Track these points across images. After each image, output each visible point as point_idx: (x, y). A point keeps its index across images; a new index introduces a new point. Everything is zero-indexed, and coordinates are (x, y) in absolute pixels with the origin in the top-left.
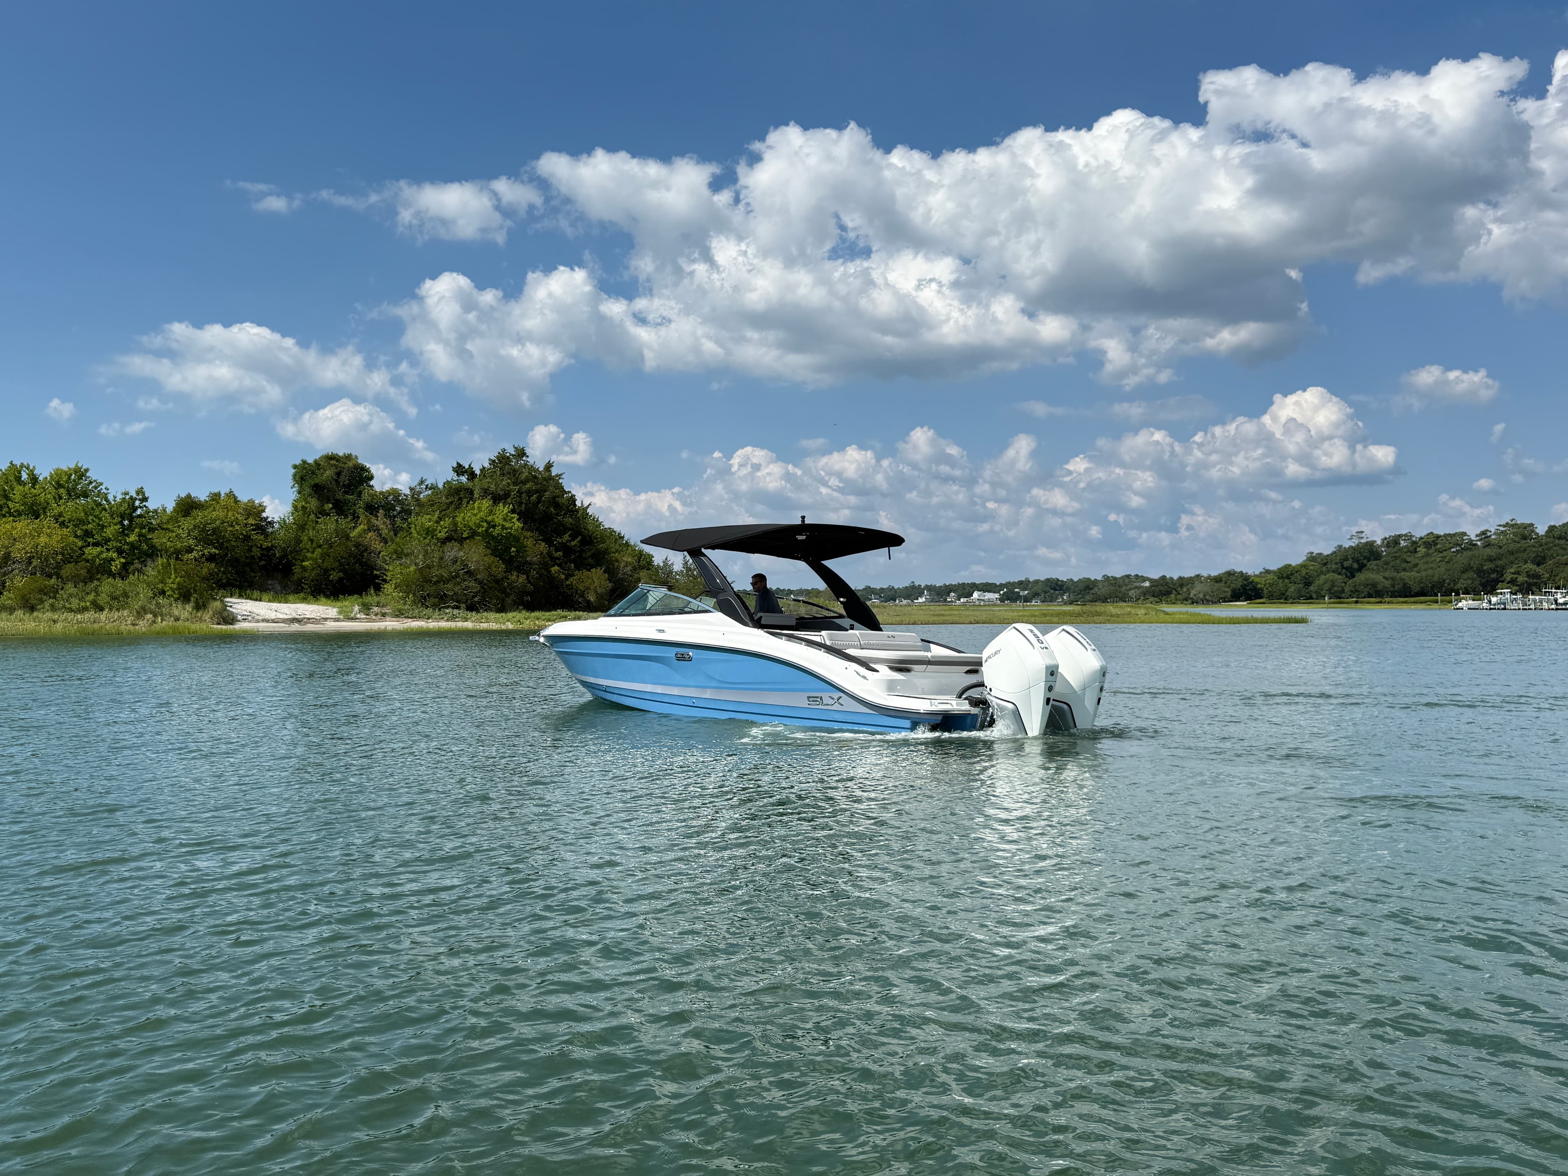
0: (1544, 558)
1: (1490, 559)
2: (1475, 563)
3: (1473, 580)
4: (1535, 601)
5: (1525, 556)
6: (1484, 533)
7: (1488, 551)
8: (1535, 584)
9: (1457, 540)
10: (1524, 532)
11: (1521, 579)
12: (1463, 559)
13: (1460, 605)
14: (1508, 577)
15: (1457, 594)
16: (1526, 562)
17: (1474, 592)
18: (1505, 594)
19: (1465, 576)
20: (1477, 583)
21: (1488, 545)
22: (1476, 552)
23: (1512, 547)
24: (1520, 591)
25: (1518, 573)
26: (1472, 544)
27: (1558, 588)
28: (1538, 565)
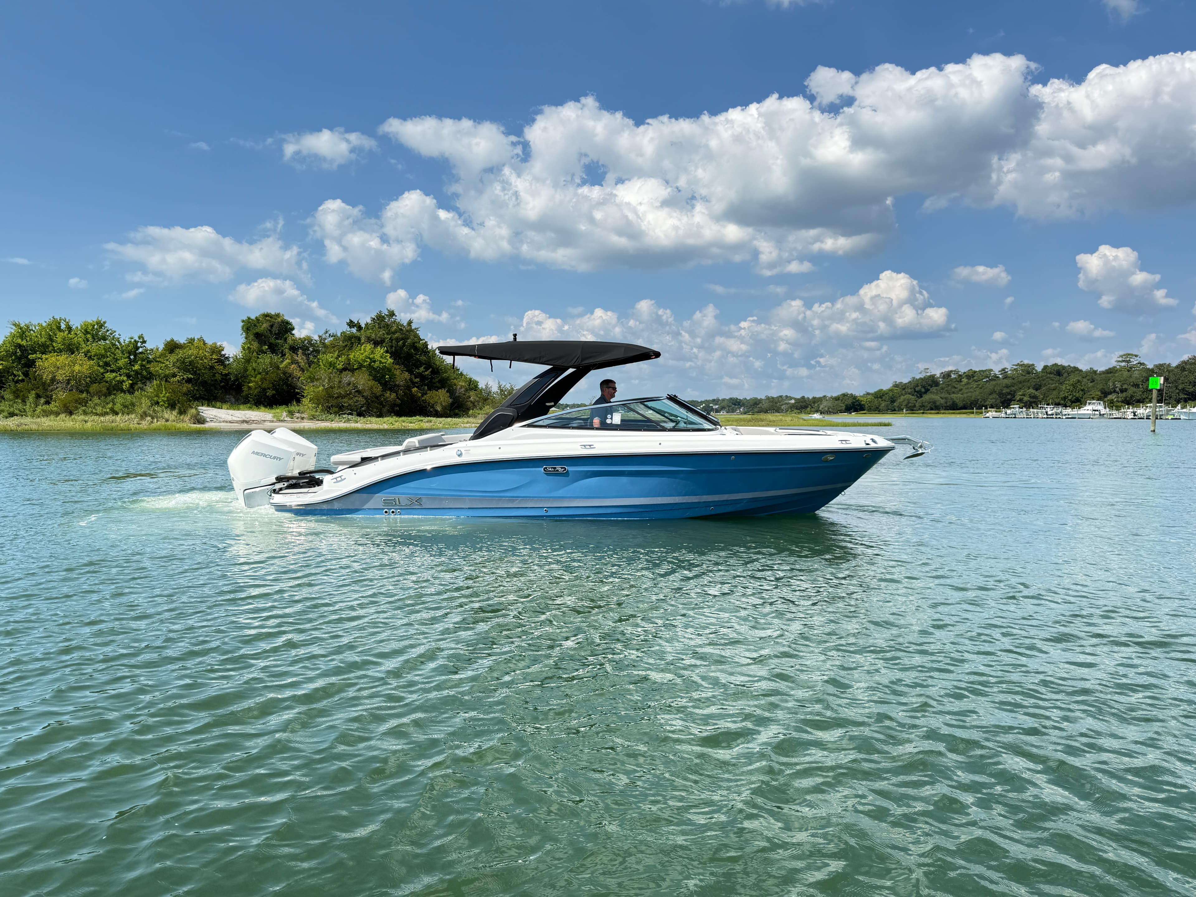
0: (1040, 386)
1: (1007, 386)
2: (997, 389)
3: (996, 399)
4: (1034, 413)
5: (1029, 384)
6: (1003, 370)
7: (1006, 381)
8: (1034, 402)
9: (986, 374)
10: (1028, 369)
11: (1026, 399)
12: (990, 386)
13: (988, 415)
14: (1018, 397)
15: (986, 408)
16: (1029, 388)
17: (996, 407)
18: (1015, 409)
19: (991, 397)
20: (998, 401)
21: (1006, 377)
22: (999, 382)
23: (1021, 378)
24: (1025, 406)
25: (1024, 395)
26: (996, 377)
27: (1048, 404)
28: (1037, 390)
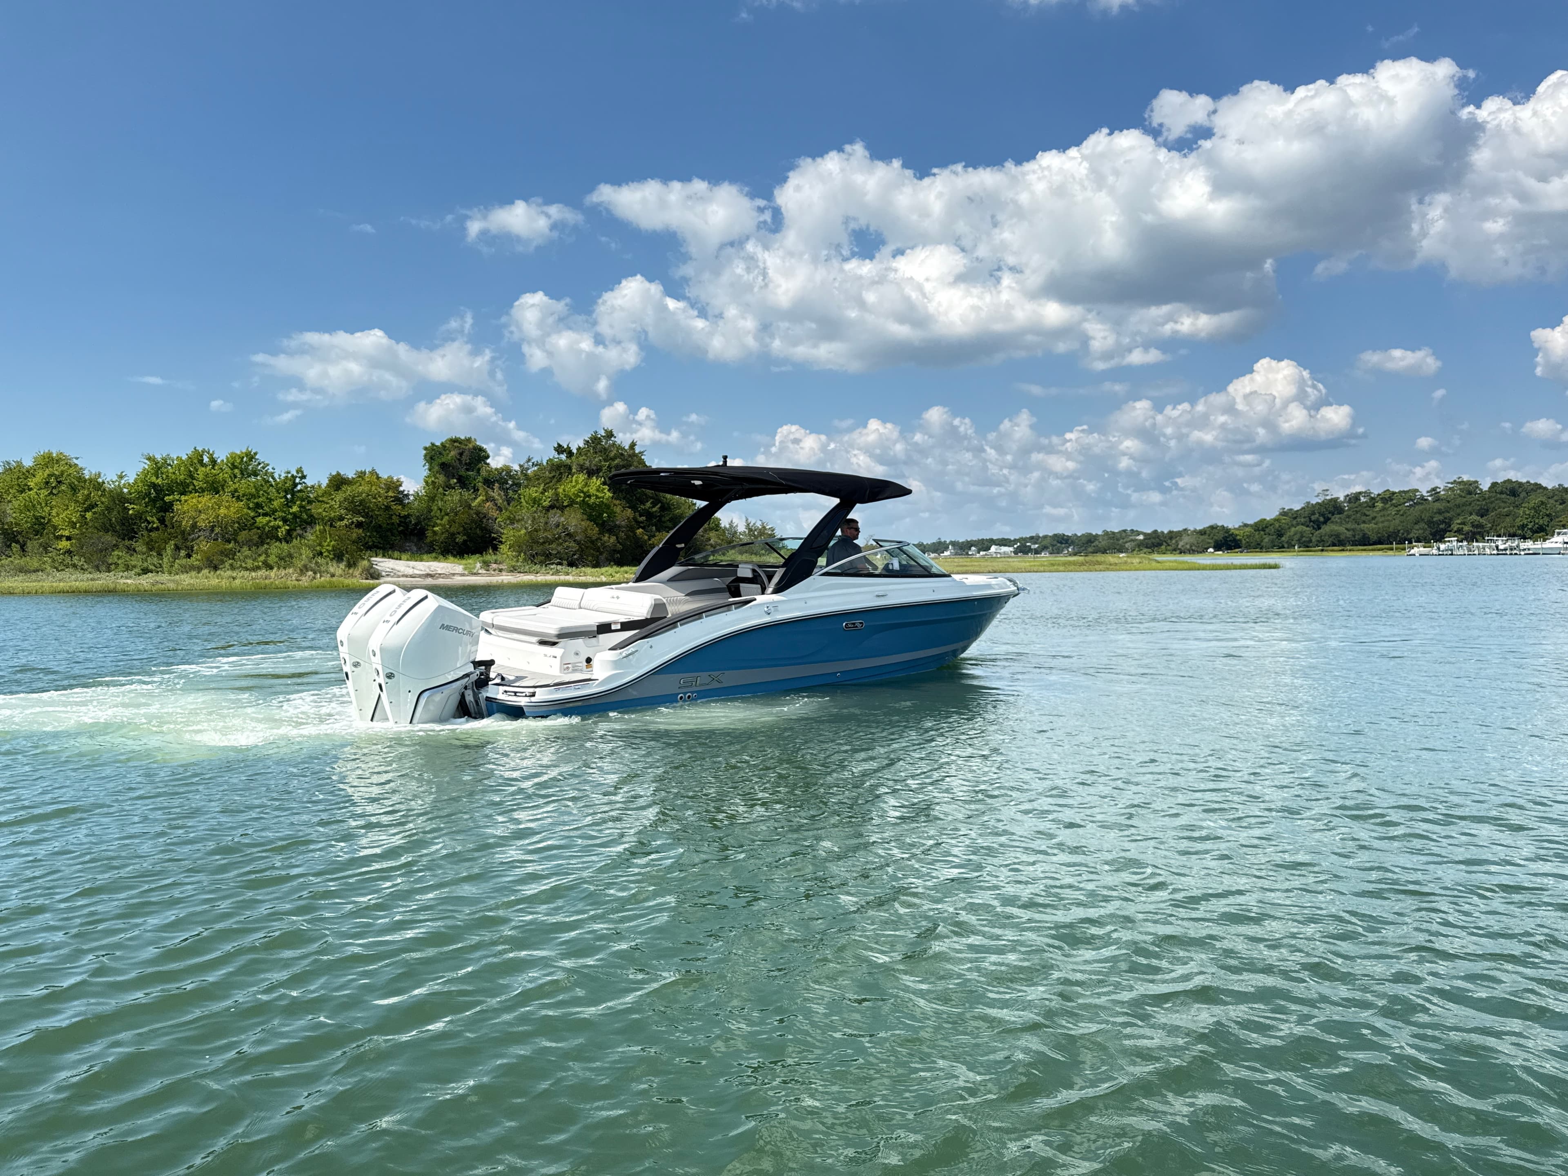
0: (1487, 510)
1: (1440, 512)
2: (1426, 516)
3: (1425, 530)
4: (1478, 547)
5: (1470, 508)
6: (1434, 489)
7: (1438, 505)
8: (1479, 533)
9: (1410, 495)
10: (1470, 488)
11: (1466, 528)
12: (1416, 512)
13: (1412, 552)
14: (1455, 527)
15: (1410, 542)
16: (1471, 514)
17: (1425, 540)
18: (1452, 542)
19: (1417, 527)
20: (1428, 532)
21: (1437, 500)
22: (1427, 506)
23: (1459, 501)
24: (1466, 539)
25: (1464, 523)
26: (1422, 498)
27: (1499, 536)
28: (1482, 516)
